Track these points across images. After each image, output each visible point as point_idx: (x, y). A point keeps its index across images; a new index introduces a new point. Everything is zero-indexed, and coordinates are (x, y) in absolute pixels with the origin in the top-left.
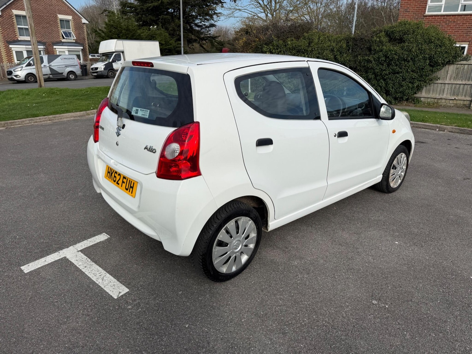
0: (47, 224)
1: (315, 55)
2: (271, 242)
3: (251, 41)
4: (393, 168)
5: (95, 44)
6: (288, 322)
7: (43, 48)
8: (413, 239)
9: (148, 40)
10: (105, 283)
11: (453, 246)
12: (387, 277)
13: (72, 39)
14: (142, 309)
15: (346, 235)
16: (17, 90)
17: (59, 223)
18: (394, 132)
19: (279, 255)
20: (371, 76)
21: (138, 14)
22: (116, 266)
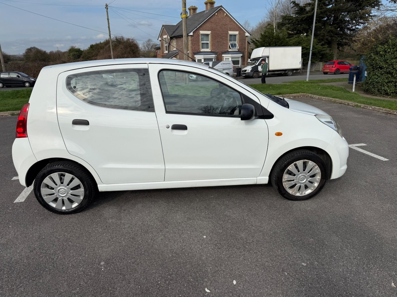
7: (214, 57)
9: (295, 46)
13: (236, 49)
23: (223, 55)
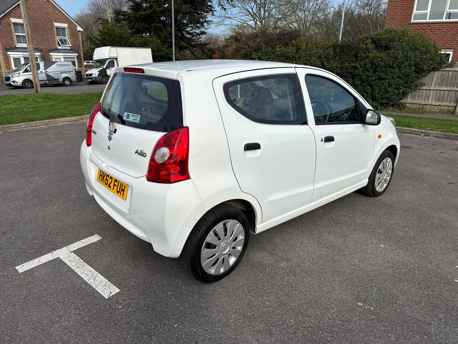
0: (41, 225)
1: (303, 62)
2: (259, 244)
3: (241, 48)
4: (378, 173)
5: (90, 51)
6: (274, 323)
7: (39, 55)
8: (398, 242)
9: (141, 47)
10: (96, 283)
11: (438, 249)
12: (373, 279)
14: (132, 309)
15: (332, 238)
16: (14, 96)
17: (53, 224)
18: (380, 137)
19: (266, 257)
20: (357, 82)
21: (131, 22)
22: (107, 266)
23: (51, 54)
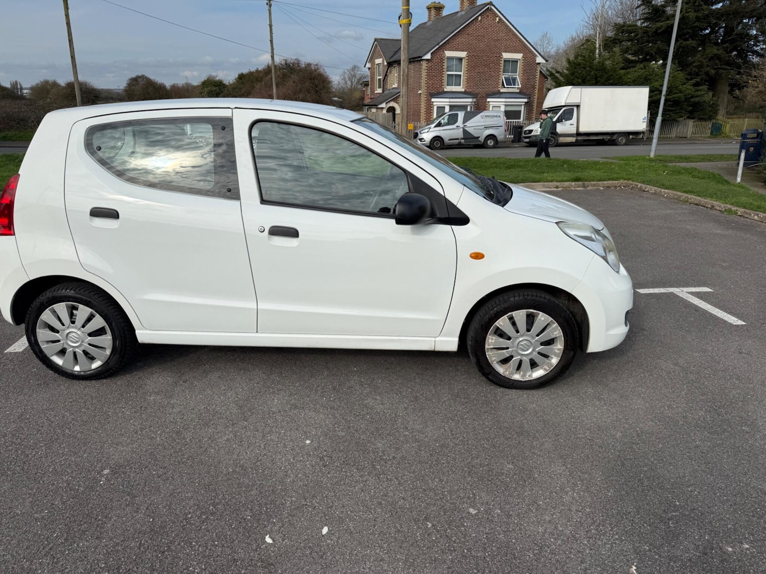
7: (471, 102)
9: (636, 85)
13: (515, 88)
23: (488, 100)
